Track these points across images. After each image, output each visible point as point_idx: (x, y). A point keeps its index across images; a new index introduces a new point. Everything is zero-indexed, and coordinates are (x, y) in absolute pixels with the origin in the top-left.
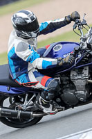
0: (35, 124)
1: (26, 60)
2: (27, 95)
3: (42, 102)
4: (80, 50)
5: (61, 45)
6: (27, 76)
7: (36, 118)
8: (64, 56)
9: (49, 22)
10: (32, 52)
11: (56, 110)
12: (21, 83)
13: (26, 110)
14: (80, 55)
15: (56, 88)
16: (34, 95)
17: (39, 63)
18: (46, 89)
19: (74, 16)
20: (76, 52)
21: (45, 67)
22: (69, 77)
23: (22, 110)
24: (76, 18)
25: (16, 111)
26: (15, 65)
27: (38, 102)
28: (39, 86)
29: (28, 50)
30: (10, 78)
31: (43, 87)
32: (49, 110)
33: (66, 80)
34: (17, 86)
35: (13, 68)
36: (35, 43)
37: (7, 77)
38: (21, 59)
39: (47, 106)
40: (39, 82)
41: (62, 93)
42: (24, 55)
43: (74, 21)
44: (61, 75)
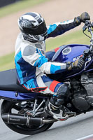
0: (45, 130)
1: (33, 65)
2: (36, 101)
3: (51, 108)
4: (90, 53)
5: (70, 48)
6: (35, 81)
7: (46, 124)
8: (74, 59)
9: (57, 24)
10: (40, 56)
11: (67, 116)
12: (29, 89)
13: (36, 117)
14: (90, 59)
15: (66, 94)
16: (44, 101)
17: (47, 67)
18: (55, 94)
19: (84, 17)
20: (86, 55)
21: (54, 72)
22: (80, 81)
23: (31, 116)
24: (85, 19)
25: (25, 118)
26: (22, 70)
27: (48, 108)
28: (47, 91)
29: (36, 54)
30: (18, 83)
31: (52, 93)
32: (60, 116)
33: (77, 85)
34: (25, 91)
35: (20, 73)
36: (43, 47)
37: (15, 83)
38: (28, 64)
39: (57, 112)
40: (47, 88)
41: (73, 98)
42: (31, 59)
43: (84, 22)
44: (71, 79)
